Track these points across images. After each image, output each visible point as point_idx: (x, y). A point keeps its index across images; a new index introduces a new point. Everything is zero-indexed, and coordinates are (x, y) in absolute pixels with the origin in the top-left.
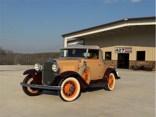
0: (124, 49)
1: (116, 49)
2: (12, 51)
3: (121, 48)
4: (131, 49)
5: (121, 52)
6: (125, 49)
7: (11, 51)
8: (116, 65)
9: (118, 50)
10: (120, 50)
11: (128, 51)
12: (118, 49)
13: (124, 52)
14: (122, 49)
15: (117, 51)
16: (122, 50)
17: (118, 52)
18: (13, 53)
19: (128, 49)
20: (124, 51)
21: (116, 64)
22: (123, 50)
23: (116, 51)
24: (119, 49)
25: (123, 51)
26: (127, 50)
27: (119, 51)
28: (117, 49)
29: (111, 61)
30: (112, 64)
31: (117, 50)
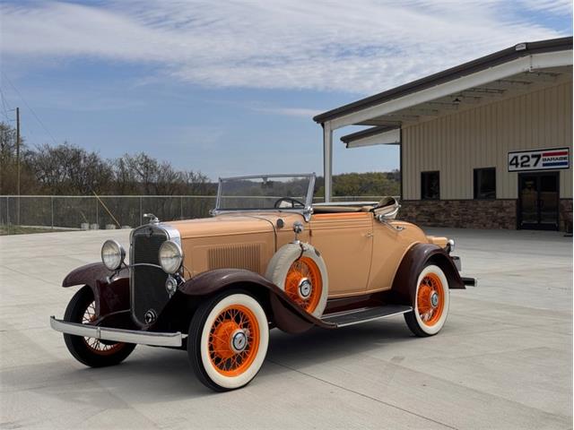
0: (539, 157)
1: (512, 156)
2: (203, 175)
3: (530, 154)
4: (565, 153)
5: (529, 166)
6: (544, 155)
7: (200, 177)
8: (514, 218)
9: (520, 161)
10: (525, 159)
11: (553, 161)
12: (520, 155)
13: (540, 166)
14: (533, 156)
15: (517, 164)
16: (533, 161)
17: (519, 166)
18: (207, 181)
19: (555, 157)
20: (541, 162)
21: (514, 215)
22: (535, 159)
23: (511, 164)
24: (522, 158)
25: (535, 165)
26: (550, 157)
27: (522, 163)
28: (516, 157)
29: (495, 203)
30: (500, 215)
31: (514, 162)
